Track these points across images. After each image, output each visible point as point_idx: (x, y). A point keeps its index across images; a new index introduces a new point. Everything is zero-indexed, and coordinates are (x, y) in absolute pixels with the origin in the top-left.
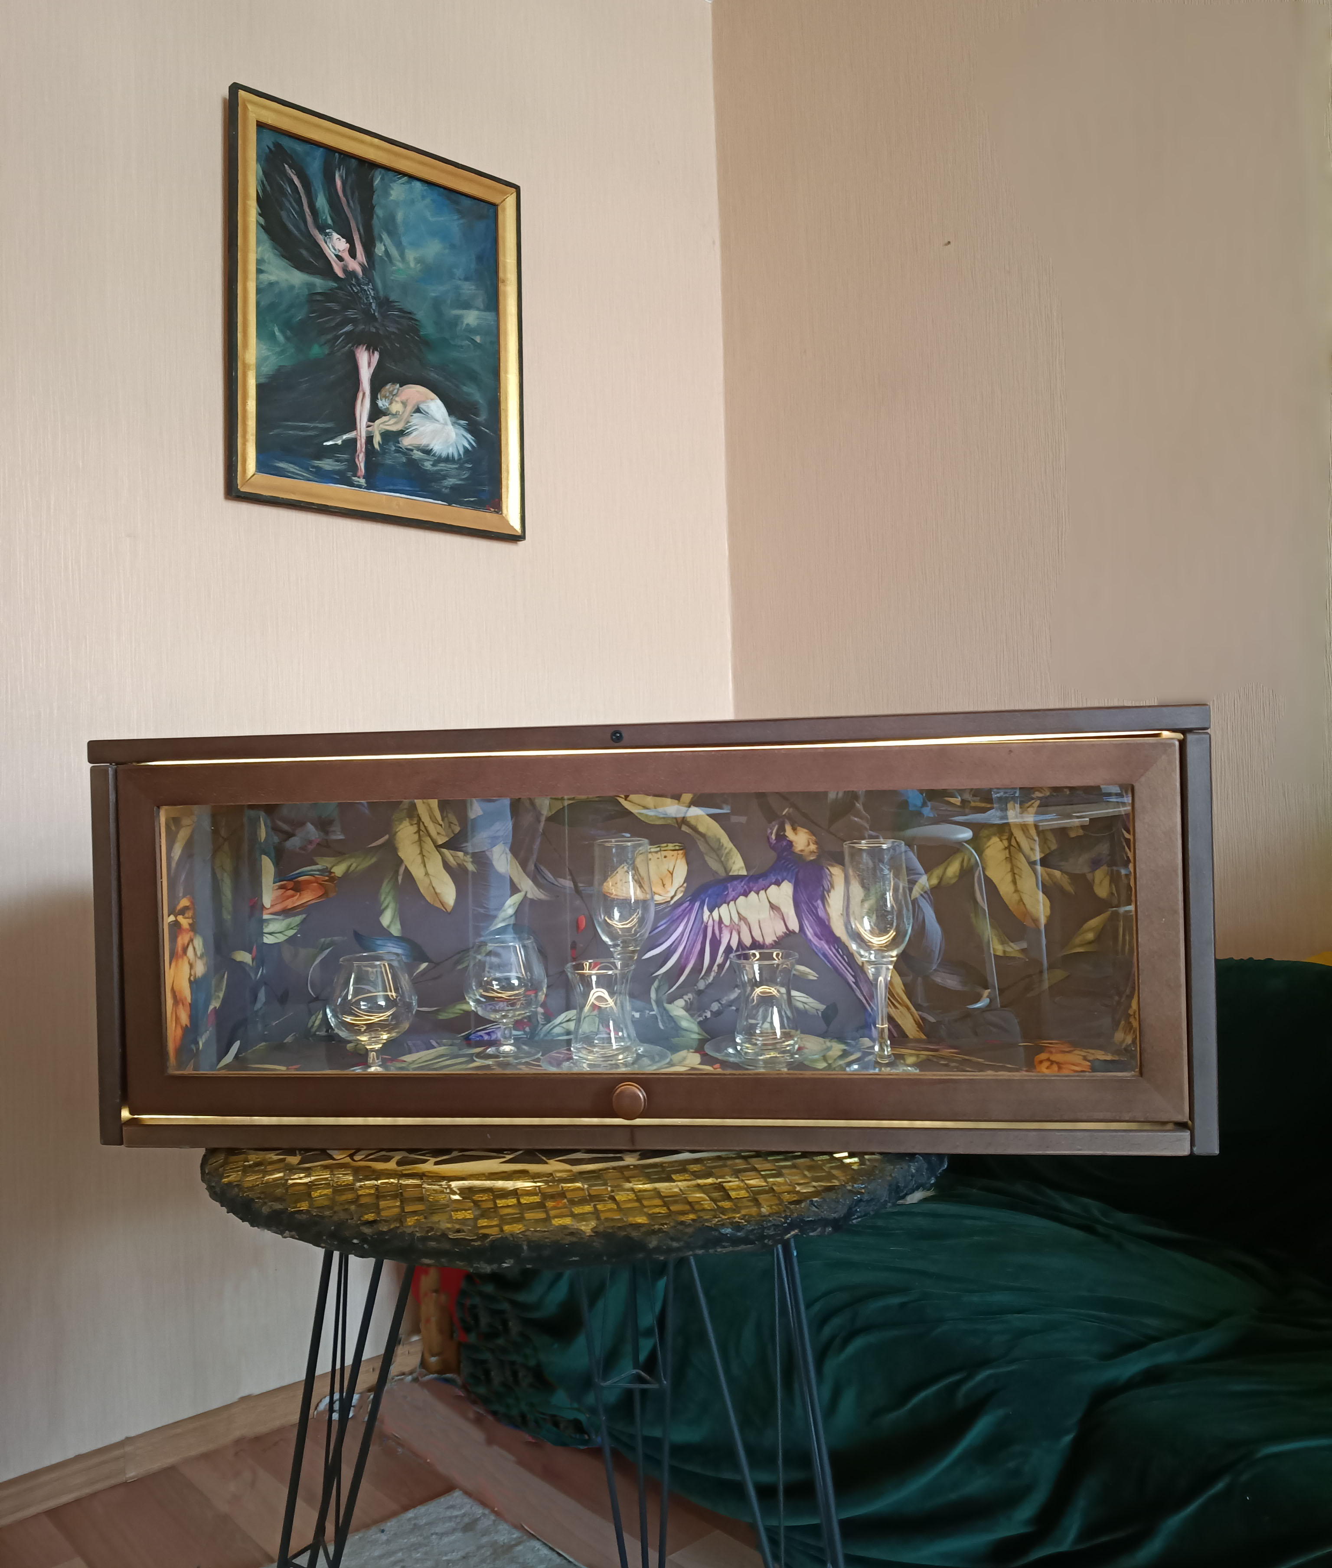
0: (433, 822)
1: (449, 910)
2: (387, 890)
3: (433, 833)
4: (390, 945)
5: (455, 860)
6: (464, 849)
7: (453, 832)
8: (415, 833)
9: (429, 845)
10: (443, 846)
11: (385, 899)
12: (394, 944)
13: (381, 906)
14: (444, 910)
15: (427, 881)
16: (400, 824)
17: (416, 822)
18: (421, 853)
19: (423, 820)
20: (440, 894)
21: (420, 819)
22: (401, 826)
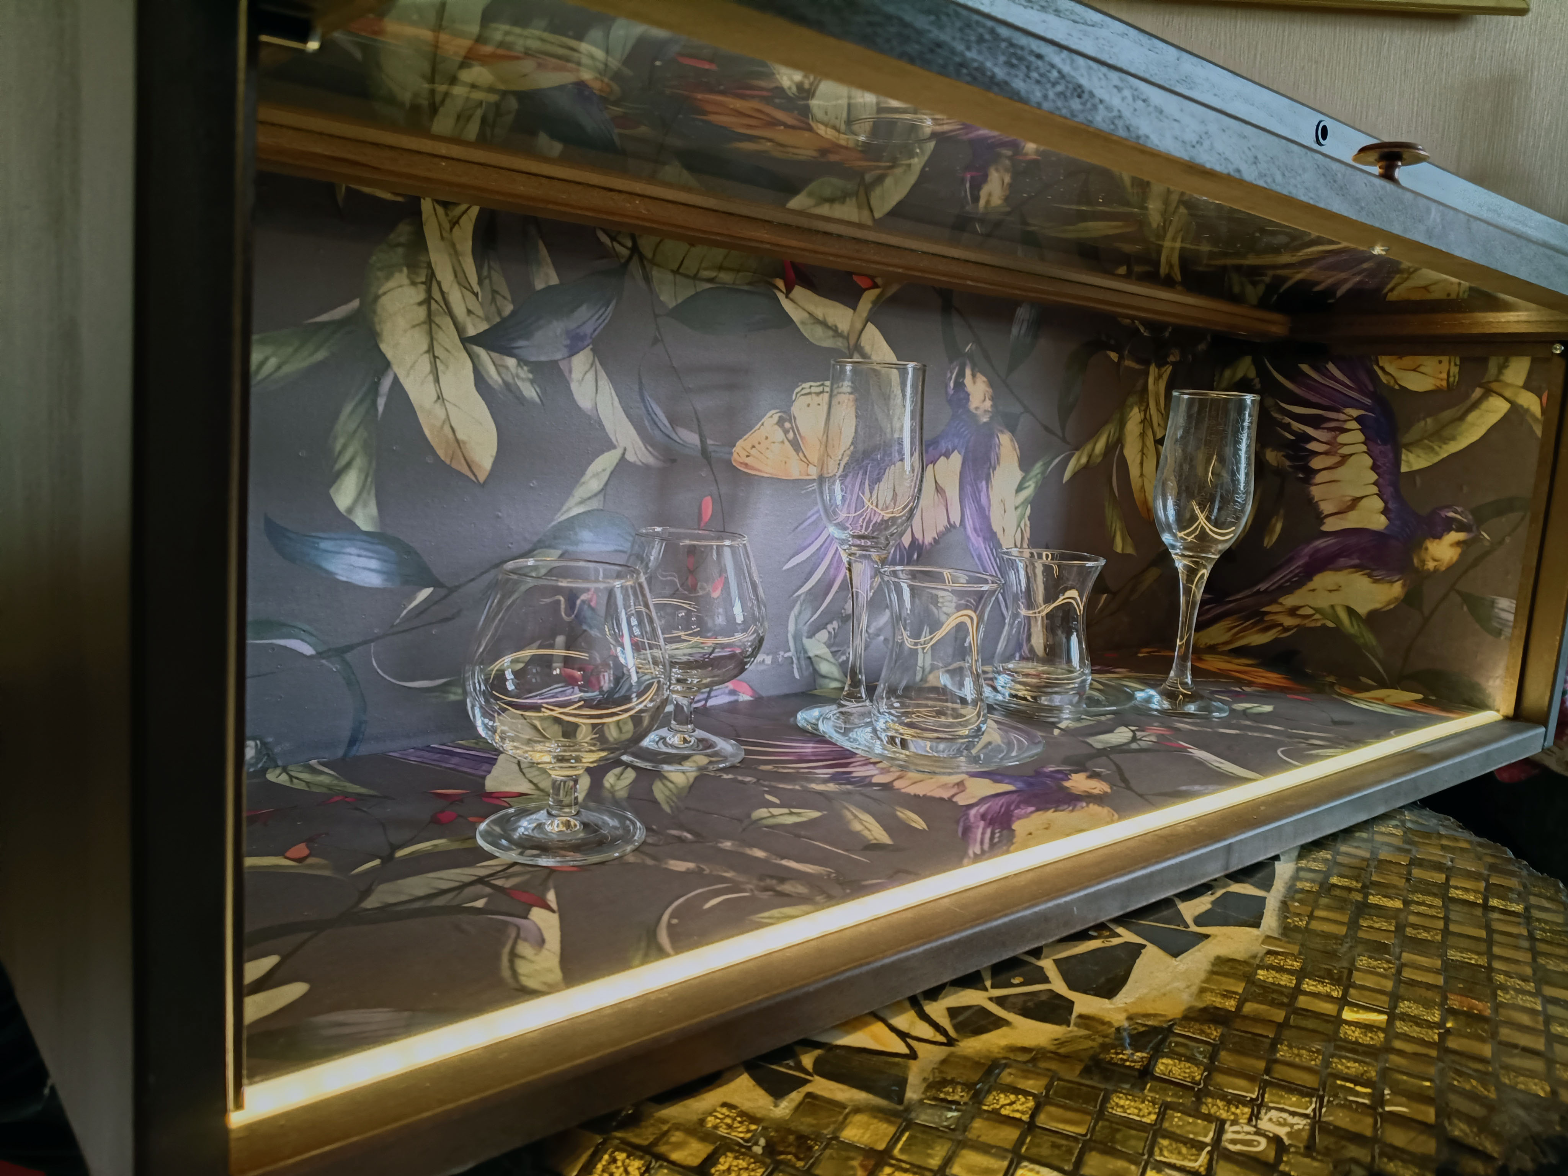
0: (459, 284)
1: (482, 478)
2: (352, 426)
3: (459, 310)
4: (353, 550)
5: (499, 373)
6: (516, 351)
7: (499, 313)
8: (420, 304)
9: (448, 337)
10: (477, 340)
11: (345, 447)
12: (360, 548)
13: (335, 462)
14: (473, 479)
15: (440, 413)
16: (388, 278)
17: (424, 279)
18: (431, 350)
19: (439, 278)
20: (464, 443)
21: (432, 275)
22: (390, 284)
